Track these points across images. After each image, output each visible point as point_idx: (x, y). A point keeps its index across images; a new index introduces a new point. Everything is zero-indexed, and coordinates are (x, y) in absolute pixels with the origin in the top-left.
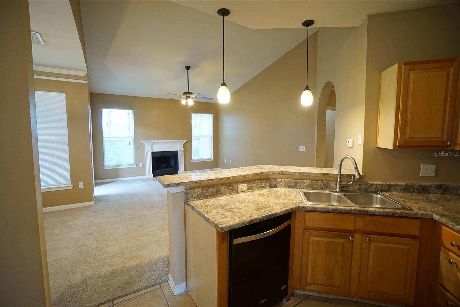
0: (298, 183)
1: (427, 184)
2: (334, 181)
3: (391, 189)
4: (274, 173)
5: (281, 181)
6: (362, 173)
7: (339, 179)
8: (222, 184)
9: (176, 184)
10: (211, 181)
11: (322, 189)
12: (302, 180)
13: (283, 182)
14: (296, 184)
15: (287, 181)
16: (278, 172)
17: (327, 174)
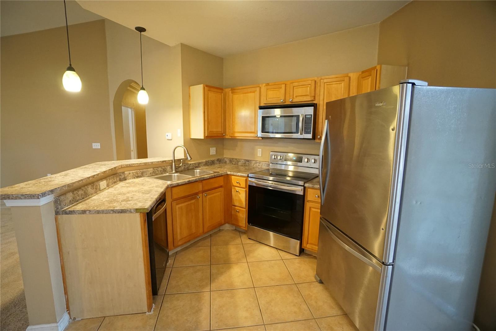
0: (144, 172)
1: (214, 159)
2: (168, 166)
3: (200, 165)
4: (122, 167)
5: (130, 173)
6: (185, 157)
7: (173, 163)
8: (87, 185)
9: (50, 192)
10: (81, 182)
11: (162, 173)
12: (147, 169)
13: (131, 174)
14: (142, 173)
15: (135, 173)
16: (126, 165)
17: (165, 161)
